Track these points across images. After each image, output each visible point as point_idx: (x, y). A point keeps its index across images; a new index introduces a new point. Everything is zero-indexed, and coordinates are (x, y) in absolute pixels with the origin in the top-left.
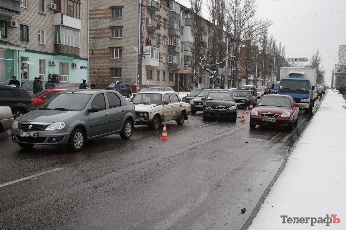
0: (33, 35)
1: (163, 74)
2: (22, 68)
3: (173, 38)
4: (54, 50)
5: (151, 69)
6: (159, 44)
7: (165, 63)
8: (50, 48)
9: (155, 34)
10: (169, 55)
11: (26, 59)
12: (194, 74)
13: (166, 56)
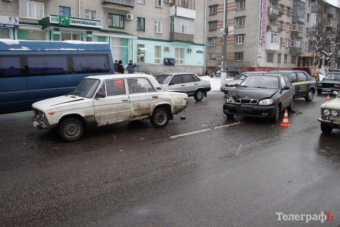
0: (149, 26)
1: (285, 57)
2: (138, 54)
3: (296, 24)
4: (169, 37)
5: (271, 53)
6: (280, 30)
7: (287, 47)
8: (166, 36)
9: (277, 21)
10: (292, 40)
11: (142, 46)
12: (315, 57)
13: (289, 41)
